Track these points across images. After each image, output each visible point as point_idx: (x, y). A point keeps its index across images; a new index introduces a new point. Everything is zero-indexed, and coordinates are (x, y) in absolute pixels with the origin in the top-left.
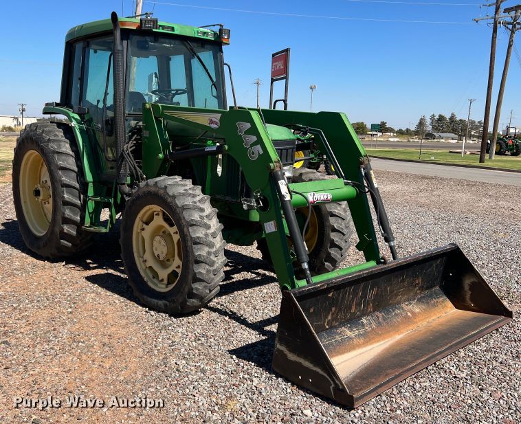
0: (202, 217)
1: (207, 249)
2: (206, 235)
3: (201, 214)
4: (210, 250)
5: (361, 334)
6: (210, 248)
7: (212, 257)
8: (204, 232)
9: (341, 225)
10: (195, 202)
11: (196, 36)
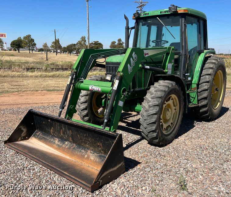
11: (159, 14)
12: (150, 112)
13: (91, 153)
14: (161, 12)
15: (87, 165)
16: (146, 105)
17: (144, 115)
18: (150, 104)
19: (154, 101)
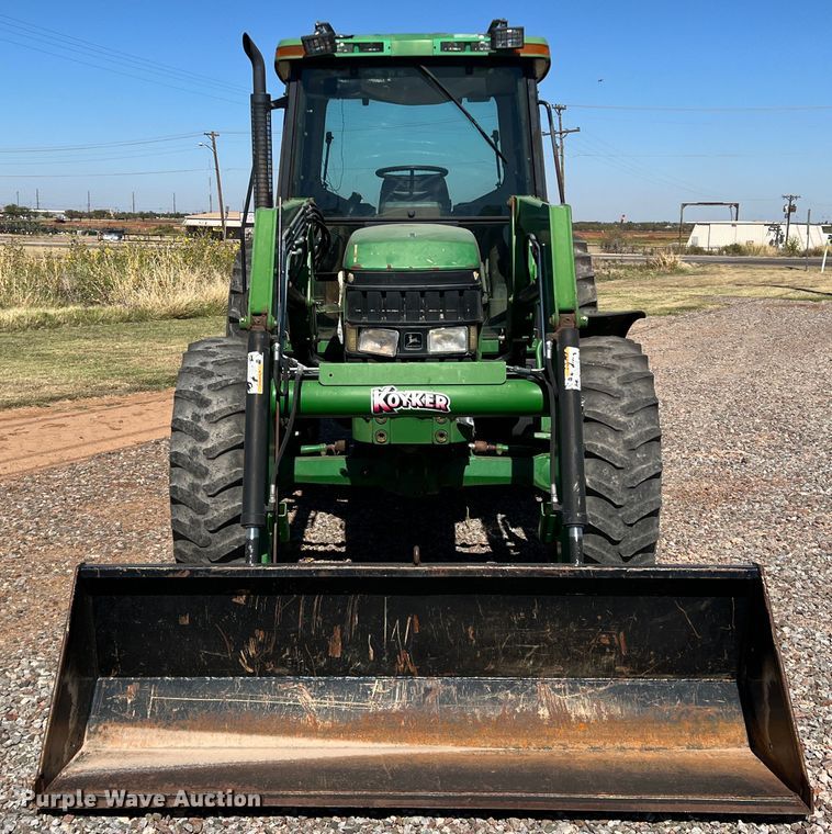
0: (196, 417)
1: (189, 478)
2: (194, 451)
3: (198, 410)
4: (197, 481)
5: (338, 711)
6: (196, 476)
7: (199, 496)
8: (190, 446)
9: (609, 480)
10: (200, 388)
11: (438, 52)
12: (639, 468)
13: (558, 691)
14: (444, 46)
15: (585, 747)
16: (613, 445)
17: (611, 486)
18: (630, 436)
19: (639, 424)
